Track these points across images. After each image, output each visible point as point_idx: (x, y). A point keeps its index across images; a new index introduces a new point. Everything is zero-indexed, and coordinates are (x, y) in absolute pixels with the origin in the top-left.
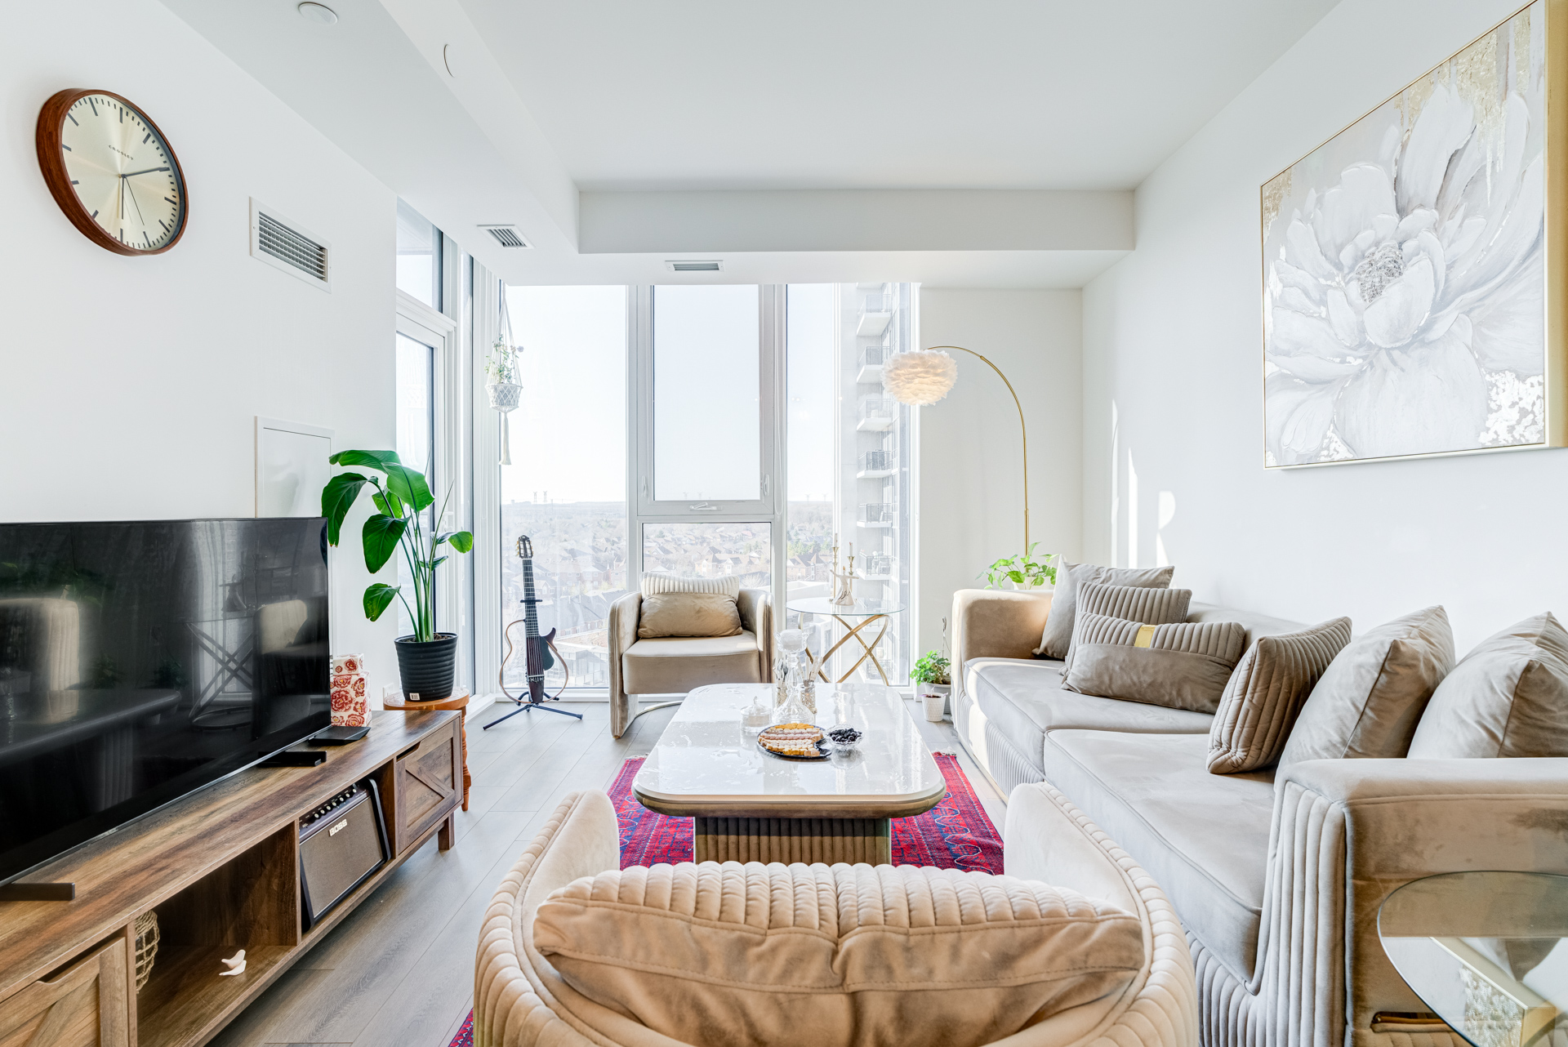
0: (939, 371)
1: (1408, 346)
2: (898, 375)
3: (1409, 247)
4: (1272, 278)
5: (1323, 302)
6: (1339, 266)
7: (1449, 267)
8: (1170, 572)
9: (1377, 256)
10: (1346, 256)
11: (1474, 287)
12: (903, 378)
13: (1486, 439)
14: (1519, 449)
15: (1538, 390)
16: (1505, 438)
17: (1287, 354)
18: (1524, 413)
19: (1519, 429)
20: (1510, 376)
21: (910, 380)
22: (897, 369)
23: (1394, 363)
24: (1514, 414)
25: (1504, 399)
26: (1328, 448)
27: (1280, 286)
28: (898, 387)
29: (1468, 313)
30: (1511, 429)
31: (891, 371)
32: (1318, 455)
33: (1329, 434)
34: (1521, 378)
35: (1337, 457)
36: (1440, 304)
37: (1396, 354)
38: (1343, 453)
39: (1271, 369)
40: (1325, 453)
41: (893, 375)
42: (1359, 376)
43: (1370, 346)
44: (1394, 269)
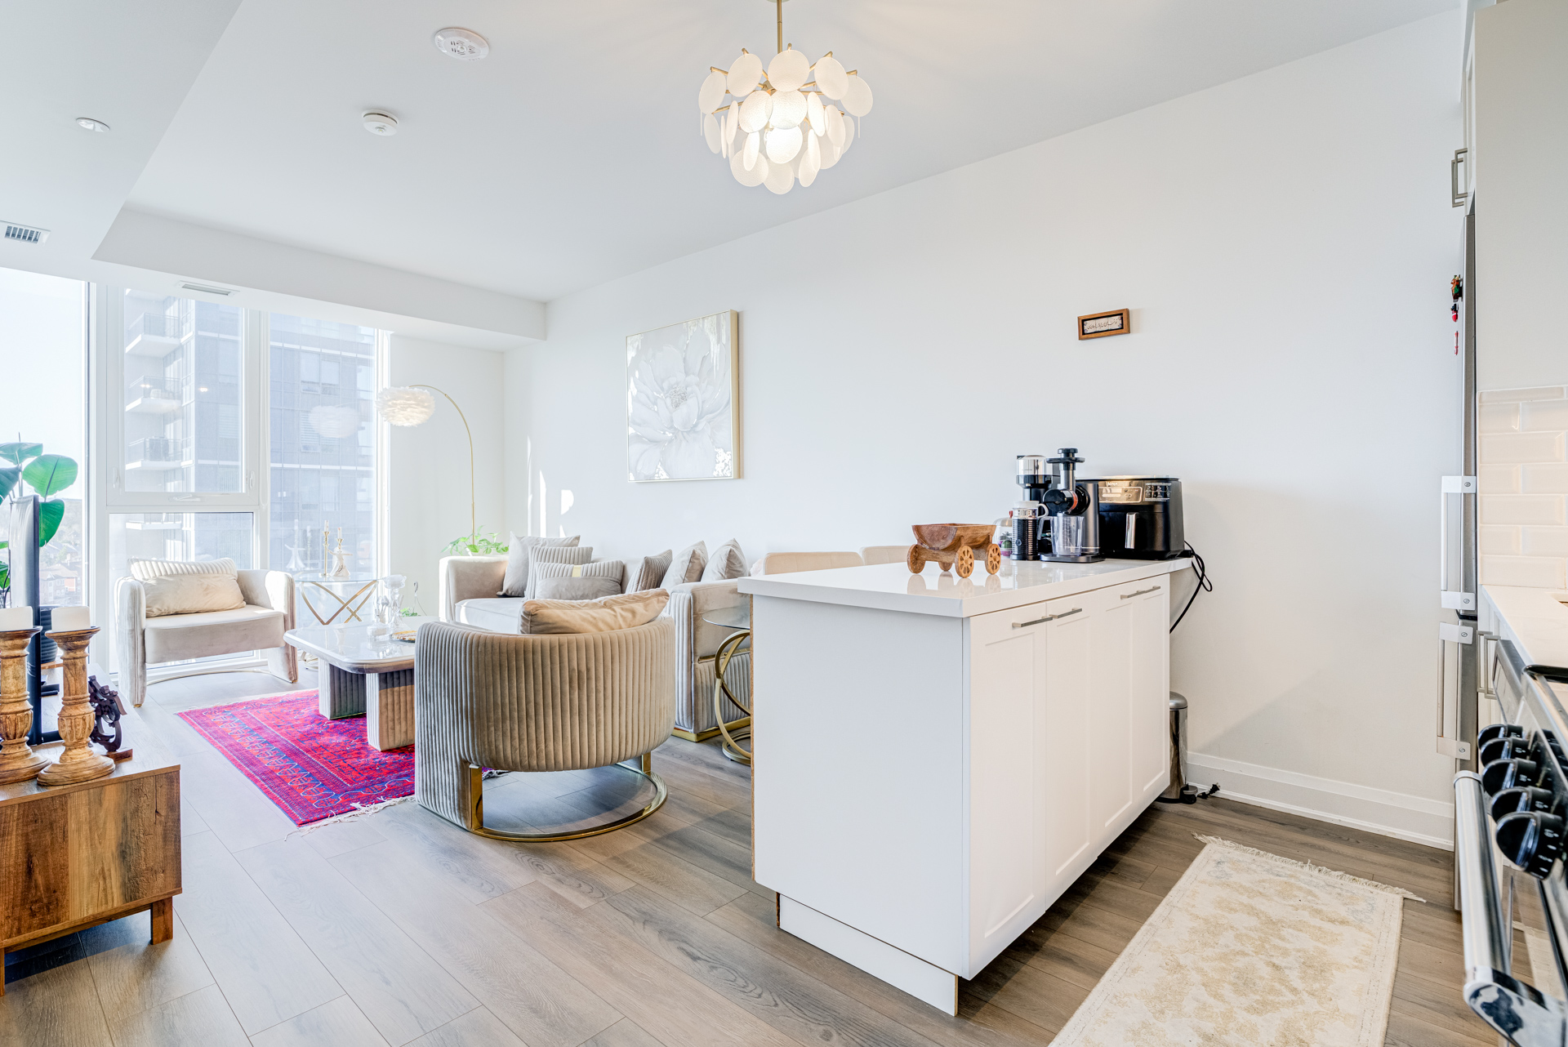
0: (426, 404)
1: (689, 431)
2: (396, 404)
3: (689, 389)
4: (632, 385)
5: (655, 404)
6: (662, 389)
7: (703, 402)
8: (578, 538)
9: (677, 389)
10: (665, 385)
11: (711, 413)
12: (399, 407)
13: (715, 474)
14: (724, 479)
15: (730, 457)
16: (721, 474)
17: (640, 425)
18: (726, 465)
19: (725, 471)
20: (722, 450)
21: (403, 409)
22: (394, 399)
23: (684, 437)
24: (723, 465)
25: (720, 459)
26: (658, 473)
27: (636, 390)
28: (394, 412)
29: (709, 423)
30: (723, 470)
31: (389, 401)
32: (654, 476)
33: (659, 466)
34: (725, 452)
35: (662, 478)
36: (700, 417)
37: (685, 434)
38: (665, 476)
39: (631, 431)
40: (657, 475)
41: (390, 403)
42: (670, 441)
43: (676, 429)
44: (684, 398)
